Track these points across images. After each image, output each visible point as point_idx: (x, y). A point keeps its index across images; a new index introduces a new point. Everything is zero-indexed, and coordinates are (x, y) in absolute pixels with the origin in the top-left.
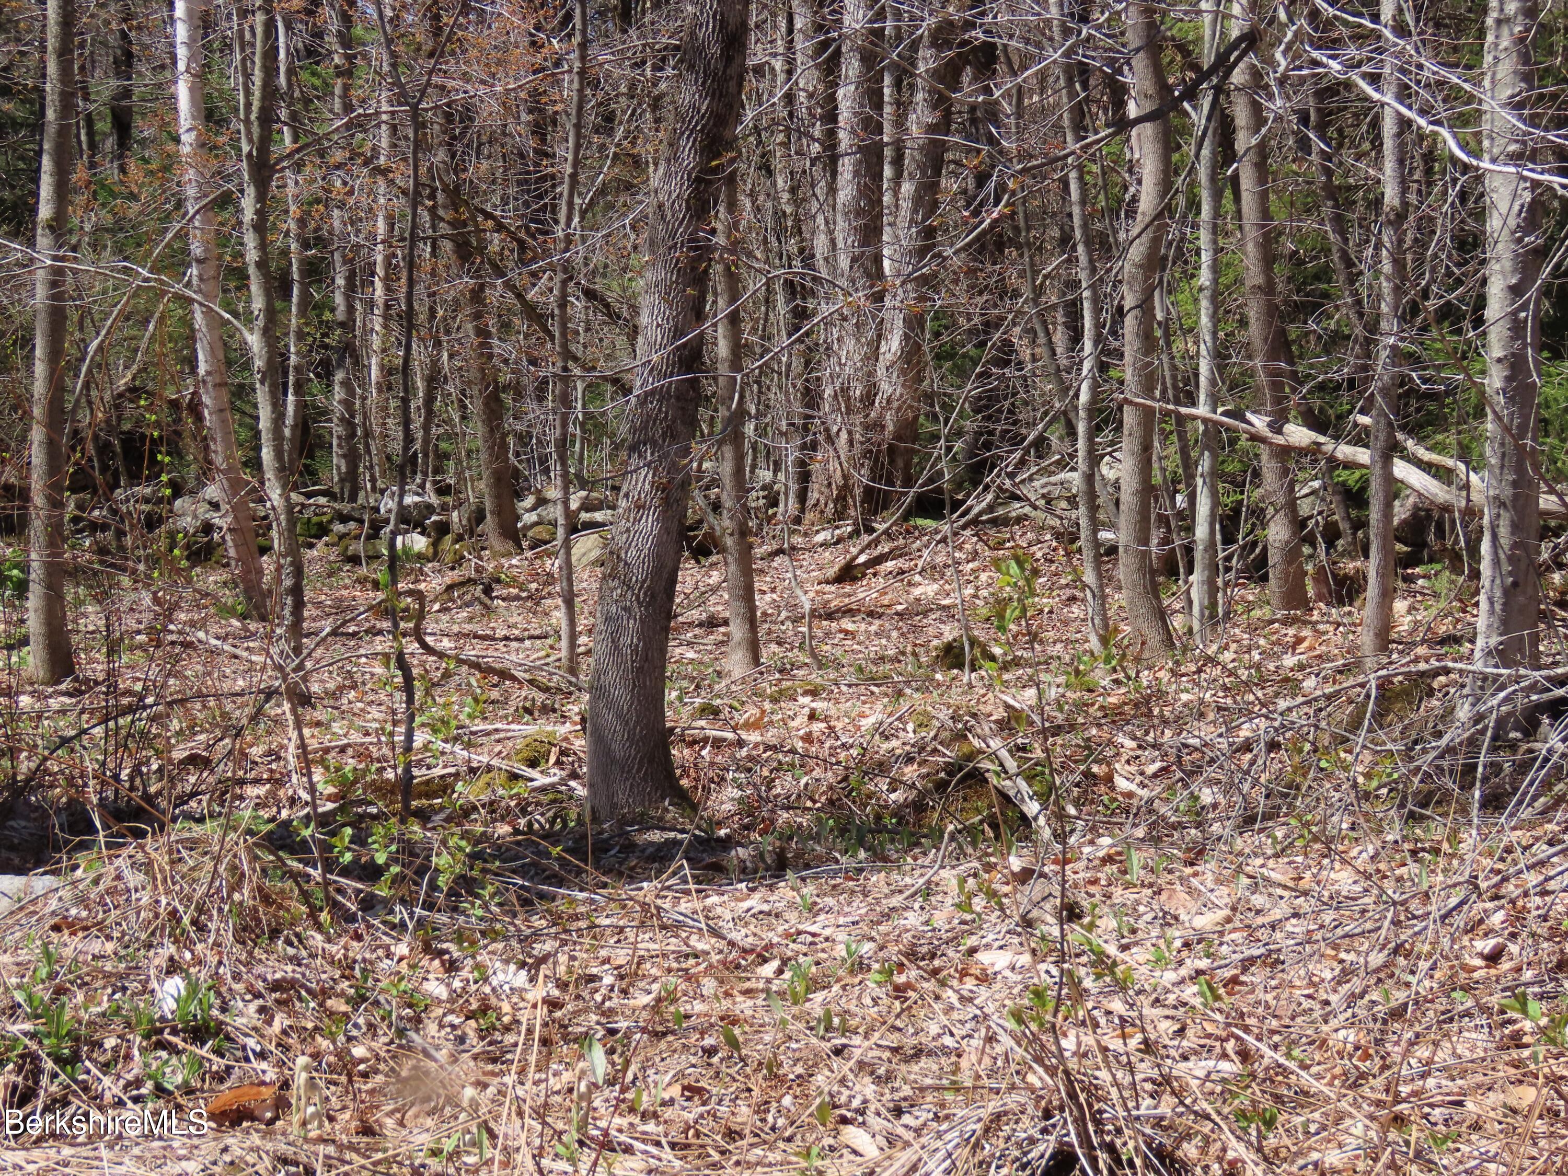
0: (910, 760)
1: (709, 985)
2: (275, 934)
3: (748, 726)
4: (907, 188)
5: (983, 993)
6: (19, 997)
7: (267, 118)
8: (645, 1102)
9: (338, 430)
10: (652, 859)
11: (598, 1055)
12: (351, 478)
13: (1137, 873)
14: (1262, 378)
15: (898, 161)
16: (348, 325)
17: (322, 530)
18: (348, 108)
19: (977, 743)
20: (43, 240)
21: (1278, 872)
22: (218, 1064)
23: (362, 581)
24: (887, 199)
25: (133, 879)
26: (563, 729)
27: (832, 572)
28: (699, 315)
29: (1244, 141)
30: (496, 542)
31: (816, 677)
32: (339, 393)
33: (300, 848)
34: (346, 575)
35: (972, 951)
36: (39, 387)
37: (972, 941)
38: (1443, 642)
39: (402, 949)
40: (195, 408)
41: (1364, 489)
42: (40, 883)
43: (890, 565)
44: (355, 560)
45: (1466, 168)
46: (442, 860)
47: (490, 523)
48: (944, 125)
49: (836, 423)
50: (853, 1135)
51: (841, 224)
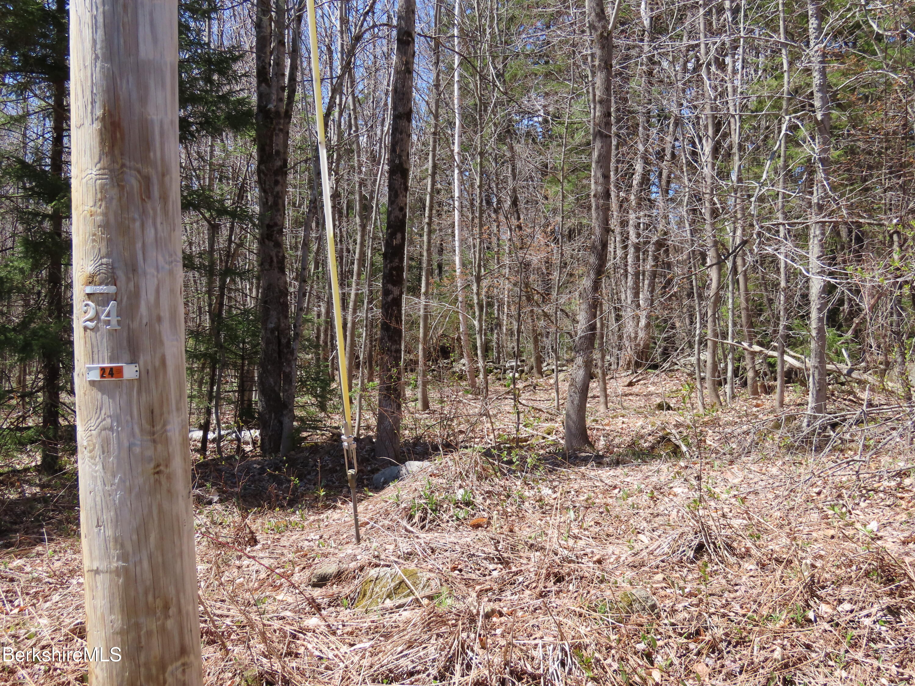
0: (650, 435)
1: (600, 496)
2: (486, 478)
3: (606, 425)
4: (646, 282)
5: (675, 499)
6: (422, 493)
7: (479, 266)
8: (585, 526)
9: (495, 345)
10: (583, 460)
11: (572, 512)
12: (498, 358)
13: (716, 468)
14: (746, 333)
15: (644, 275)
16: (498, 318)
17: (491, 371)
18: (499, 263)
19: (669, 431)
20: (423, 297)
21: (755, 468)
22: (472, 512)
23: (501, 385)
24: (641, 285)
25: (450, 463)
26: (557, 425)
27: (626, 383)
28: (595, 317)
29: (740, 269)
30: (536, 375)
31: (623, 412)
32: (495, 336)
33: (492, 456)
34: (497, 383)
35: (671, 488)
36: (421, 335)
37: (671, 485)
38: (799, 405)
39: (518, 483)
40: (459, 339)
41: (775, 363)
42: (426, 463)
43: (642, 382)
44: (499, 379)
45: (805, 276)
46: (529, 460)
47: (535, 370)
48: (656, 266)
49: (627, 344)
50: (641, 536)
51: (629, 292)
